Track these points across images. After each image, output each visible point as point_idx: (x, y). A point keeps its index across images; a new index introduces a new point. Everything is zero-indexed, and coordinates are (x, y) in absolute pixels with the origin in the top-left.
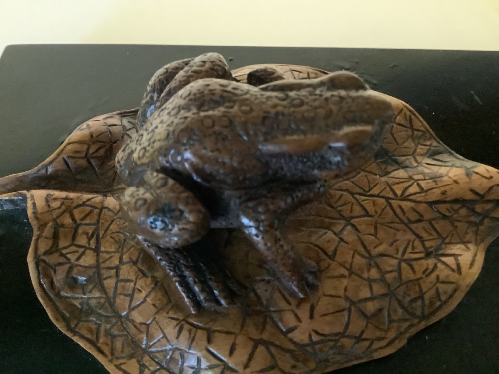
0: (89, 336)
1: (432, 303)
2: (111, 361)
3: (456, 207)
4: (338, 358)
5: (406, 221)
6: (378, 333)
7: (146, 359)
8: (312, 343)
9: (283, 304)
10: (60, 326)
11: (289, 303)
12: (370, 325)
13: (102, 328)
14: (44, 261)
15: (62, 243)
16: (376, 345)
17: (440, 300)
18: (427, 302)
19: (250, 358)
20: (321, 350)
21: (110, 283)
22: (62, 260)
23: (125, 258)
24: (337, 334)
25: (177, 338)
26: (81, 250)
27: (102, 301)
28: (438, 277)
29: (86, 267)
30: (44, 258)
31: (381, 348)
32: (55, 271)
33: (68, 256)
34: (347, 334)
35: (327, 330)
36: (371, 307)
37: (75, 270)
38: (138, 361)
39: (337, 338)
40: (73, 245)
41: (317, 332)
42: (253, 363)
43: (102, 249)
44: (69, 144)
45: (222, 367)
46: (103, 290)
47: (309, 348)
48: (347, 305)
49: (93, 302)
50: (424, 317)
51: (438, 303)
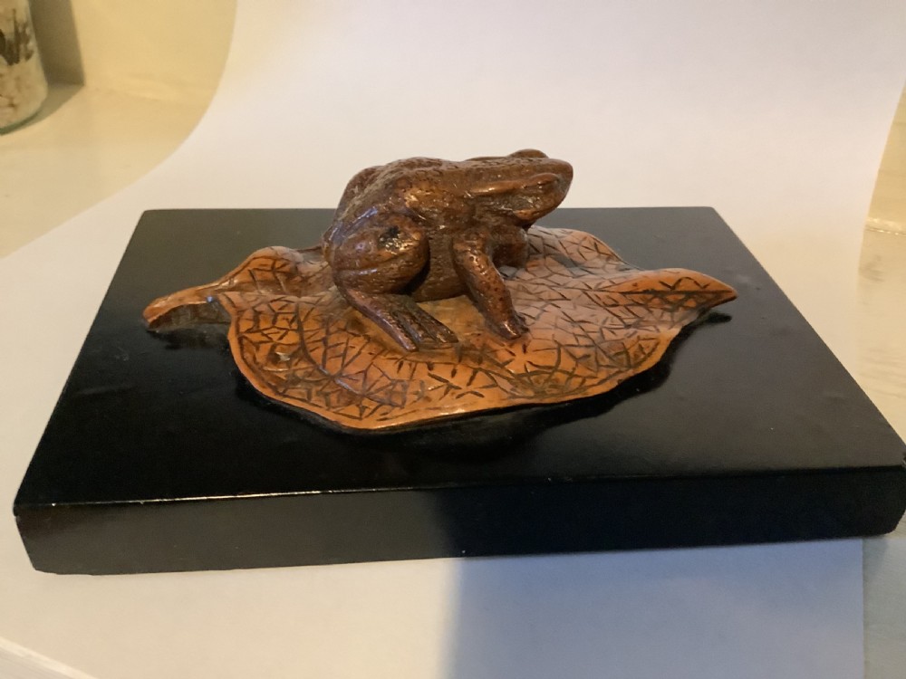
0: (300, 397)
1: (636, 356)
2: (328, 410)
3: (649, 296)
4: (555, 391)
5: (602, 304)
6: (589, 373)
7: (366, 402)
8: (528, 374)
9: (495, 346)
10: (267, 392)
11: (503, 345)
12: (579, 365)
13: (314, 391)
14: (246, 338)
15: (263, 326)
16: (588, 382)
17: (644, 353)
18: (632, 355)
19: (472, 379)
20: (537, 382)
21: (317, 354)
22: (265, 339)
23: (332, 329)
24: (550, 368)
25: (398, 372)
26: (283, 332)
27: (310, 370)
28: (638, 337)
29: (289, 345)
30: (247, 335)
31: (594, 385)
32: (258, 349)
33: (270, 336)
34: (559, 368)
35: (541, 362)
36: (579, 352)
37: (278, 348)
38: (358, 406)
39: (550, 371)
40: (274, 327)
41: (531, 363)
42: (475, 381)
43: (305, 329)
44: (254, 258)
45: (445, 387)
46: (311, 360)
47: (525, 379)
48: (556, 346)
49: (299, 374)
50: (629, 366)
51: (642, 356)
